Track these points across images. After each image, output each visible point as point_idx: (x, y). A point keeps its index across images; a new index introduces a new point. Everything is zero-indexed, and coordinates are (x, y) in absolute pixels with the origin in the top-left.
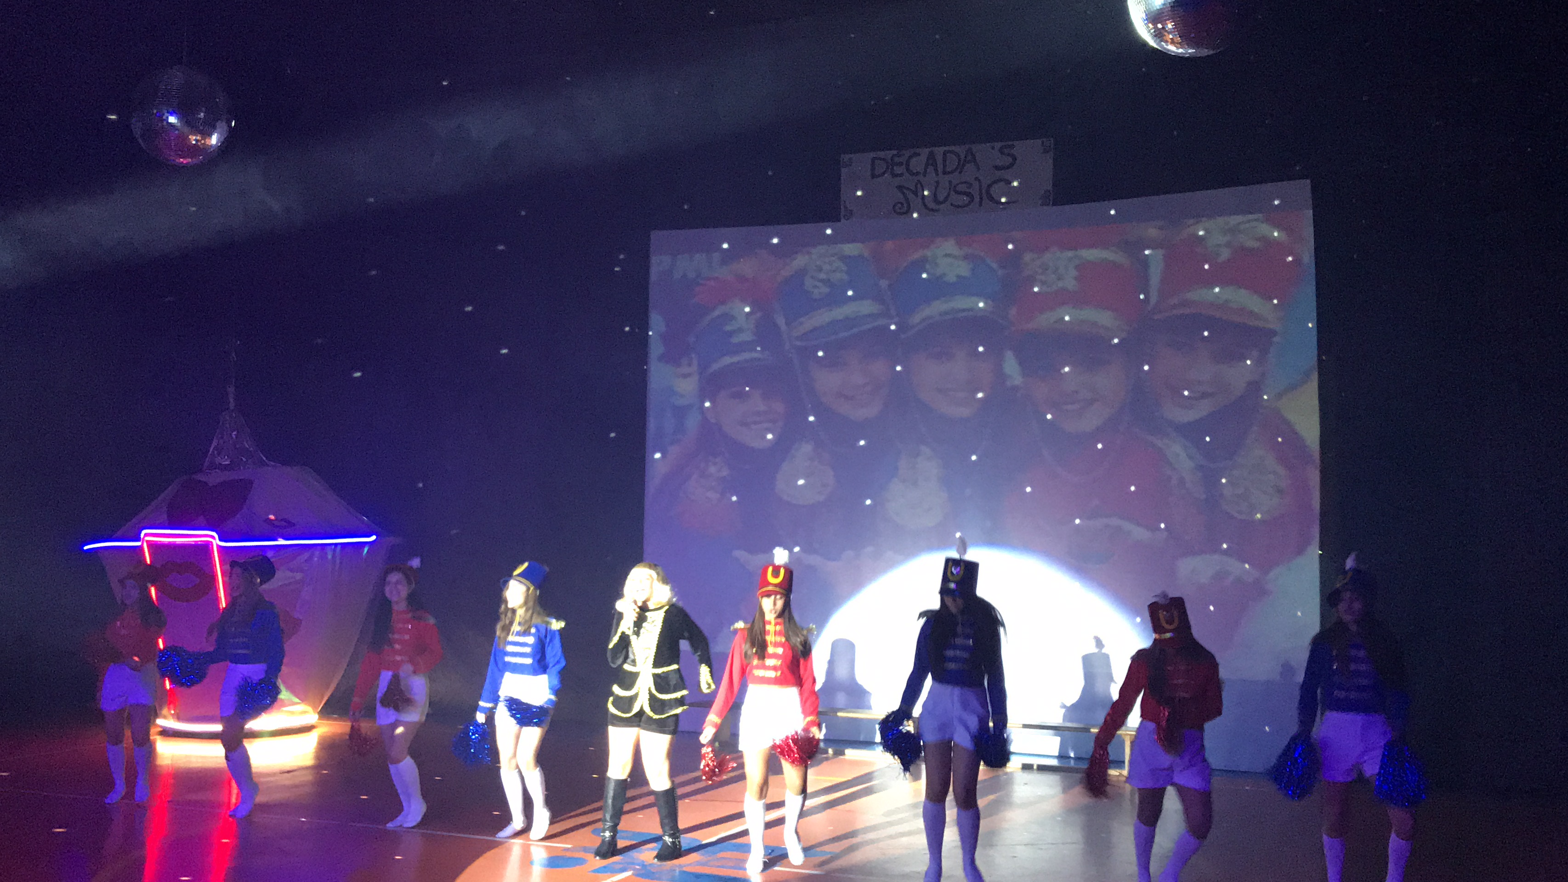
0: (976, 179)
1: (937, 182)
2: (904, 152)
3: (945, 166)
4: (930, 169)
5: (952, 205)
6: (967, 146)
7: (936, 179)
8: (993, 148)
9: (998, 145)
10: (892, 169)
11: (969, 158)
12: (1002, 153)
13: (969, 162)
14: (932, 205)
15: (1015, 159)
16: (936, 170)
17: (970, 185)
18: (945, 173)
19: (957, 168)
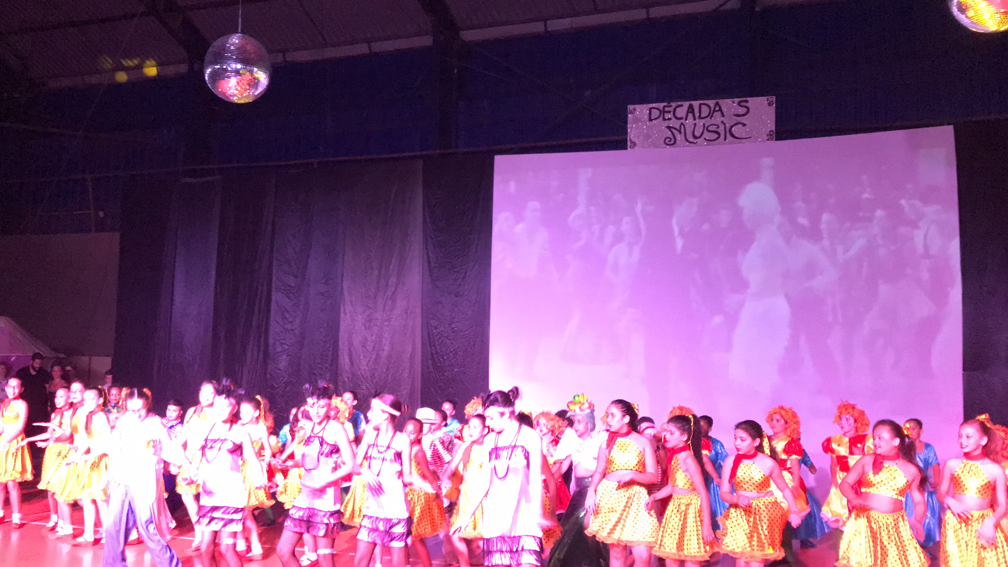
0: (722, 122)
1: (695, 124)
2: (671, 104)
3: (700, 112)
4: (690, 115)
5: (705, 139)
6: (716, 101)
7: (694, 122)
8: (733, 102)
9: (737, 100)
10: (664, 115)
11: (717, 109)
12: (740, 106)
13: (717, 111)
14: (691, 139)
15: (748, 108)
16: (694, 116)
17: (718, 127)
18: (700, 118)
19: (708, 116)
